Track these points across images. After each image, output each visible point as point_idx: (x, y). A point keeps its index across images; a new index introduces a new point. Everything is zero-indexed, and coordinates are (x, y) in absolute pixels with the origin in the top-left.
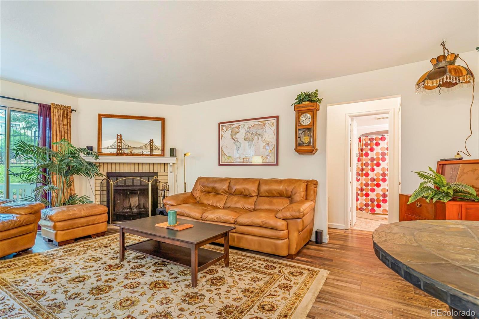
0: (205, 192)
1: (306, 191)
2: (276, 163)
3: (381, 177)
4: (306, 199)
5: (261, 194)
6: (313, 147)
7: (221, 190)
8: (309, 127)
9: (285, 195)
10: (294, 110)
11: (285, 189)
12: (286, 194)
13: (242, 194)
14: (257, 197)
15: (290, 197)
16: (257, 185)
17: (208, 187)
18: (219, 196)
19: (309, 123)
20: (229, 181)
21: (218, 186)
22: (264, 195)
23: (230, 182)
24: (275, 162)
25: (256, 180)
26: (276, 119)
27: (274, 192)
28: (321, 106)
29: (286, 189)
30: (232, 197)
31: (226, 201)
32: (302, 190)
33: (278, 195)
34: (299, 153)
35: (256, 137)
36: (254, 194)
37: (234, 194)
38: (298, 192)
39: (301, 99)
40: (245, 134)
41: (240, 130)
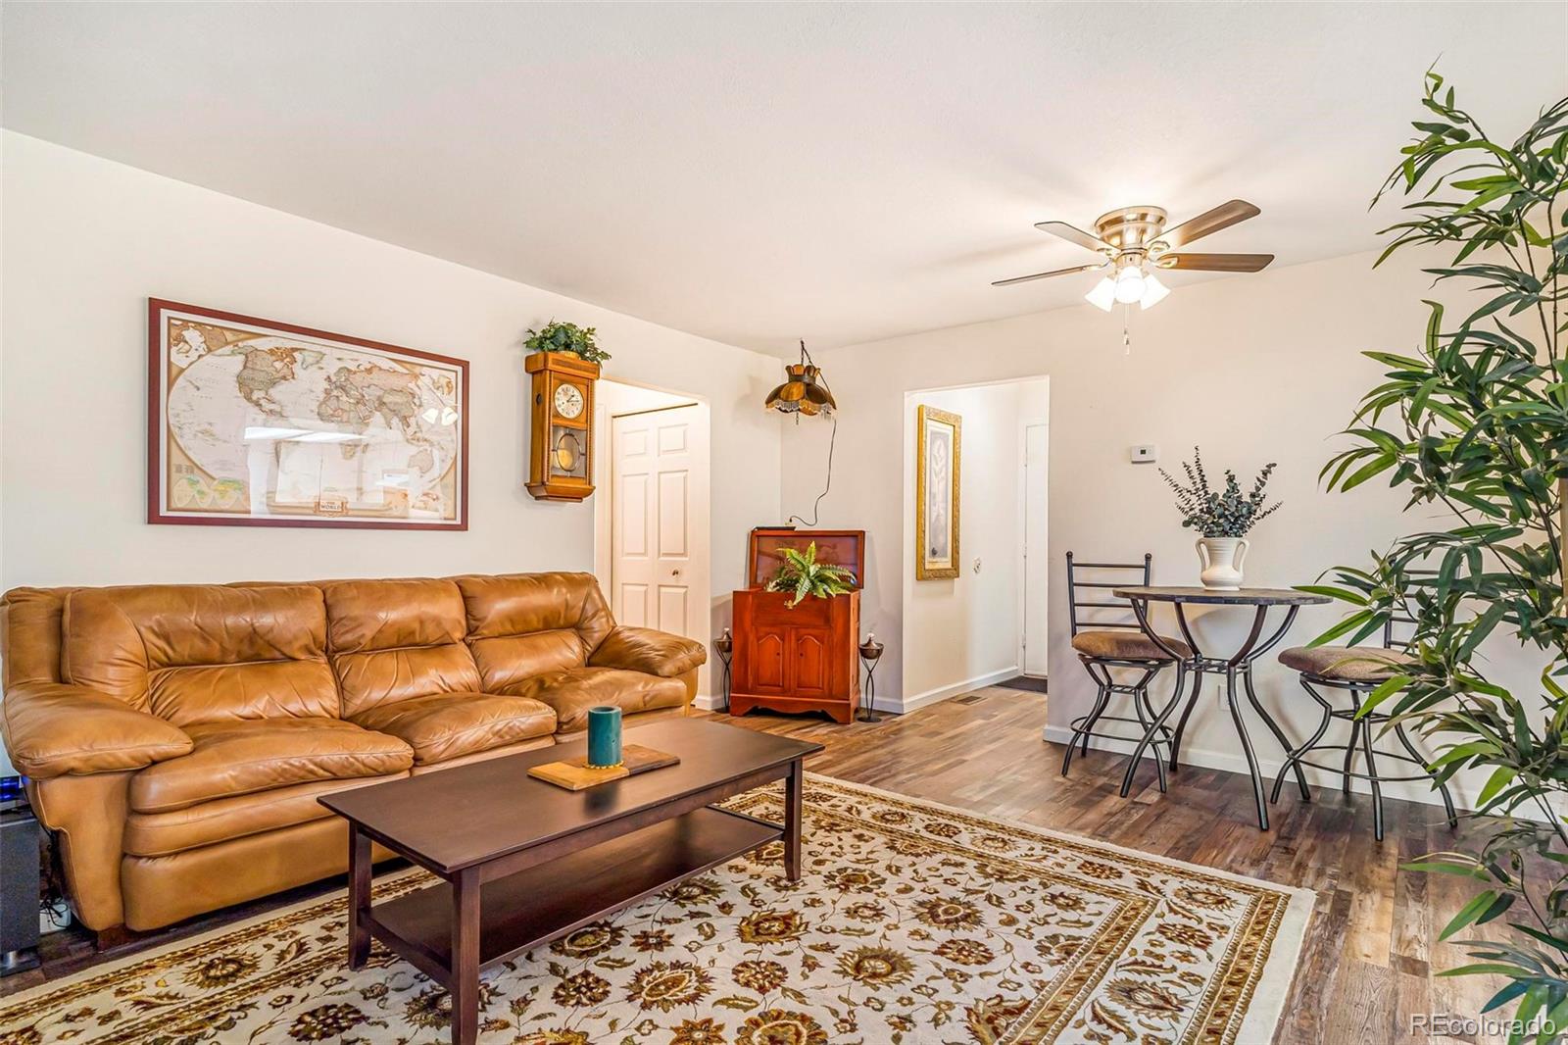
2: (458, 522)
6: (586, 483)
7: (286, 639)
8: (576, 426)
9: (562, 622)
11: (564, 602)
12: (565, 618)
14: (463, 643)
15: (572, 627)
16: (457, 599)
18: (292, 669)
19: (576, 413)
20: (320, 597)
23: (327, 601)
24: (454, 519)
26: (458, 368)
27: (532, 617)
29: (567, 601)
34: (537, 498)
35: (378, 418)
37: (369, 646)
40: (322, 396)
41: (296, 368)
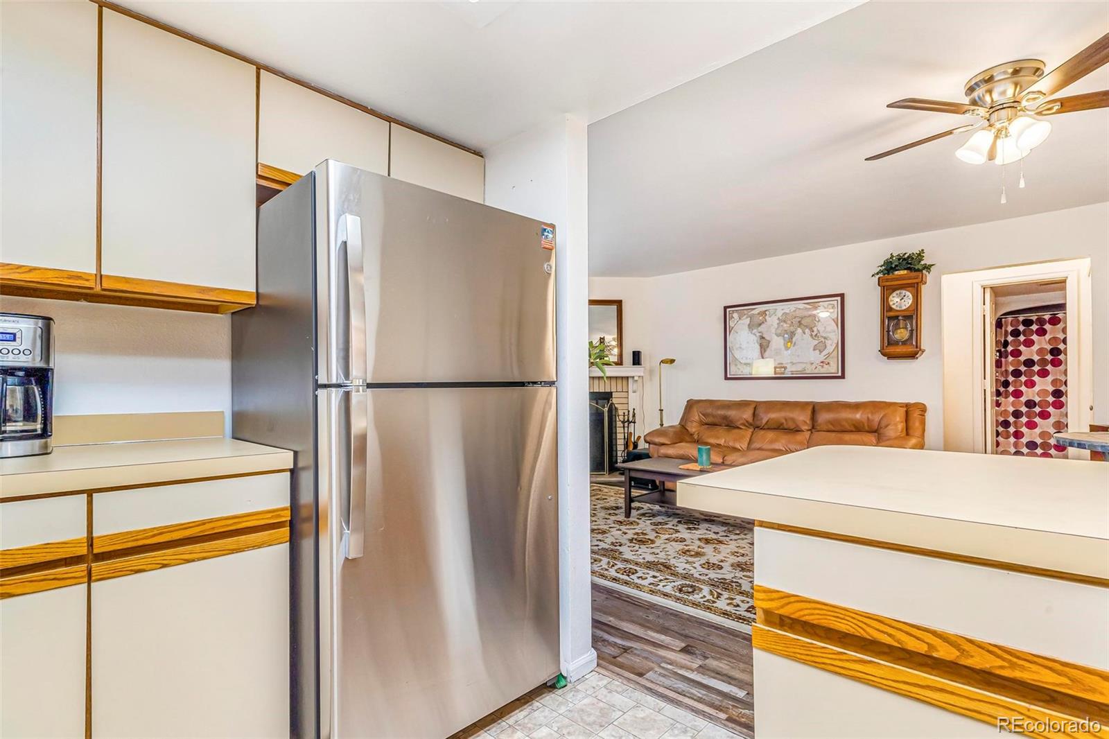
0: (706, 424)
1: (907, 421)
2: (840, 374)
3: (1051, 399)
4: (907, 434)
5: (818, 428)
6: (917, 347)
7: (739, 420)
8: (908, 314)
9: (867, 428)
10: (879, 285)
11: (866, 419)
12: (868, 426)
13: (781, 427)
14: (809, 432)
15: (875, 432)
16: (809, 412)
17: (714, 416)
18: (736, 431)
19: (908, 306)
20: (753, 406)
21: (732, 413)
22: (825, 428)
23: (755, 408)
24: (838, 373)
25: (807, 403)
26: (839, 298)
27: (844, 423)
28: (929, 277)
29: (868, 418)
30: (762, 432)
31: (750, 440)
32: (898, 419)
33: (854, 430)
34: (888, 358)
35: (799, 330)
36: (805, 428)
37: (766, 427)
38: (893, 423)
39: (889, 267)
40: (776, 326)
41: (767, 317)
